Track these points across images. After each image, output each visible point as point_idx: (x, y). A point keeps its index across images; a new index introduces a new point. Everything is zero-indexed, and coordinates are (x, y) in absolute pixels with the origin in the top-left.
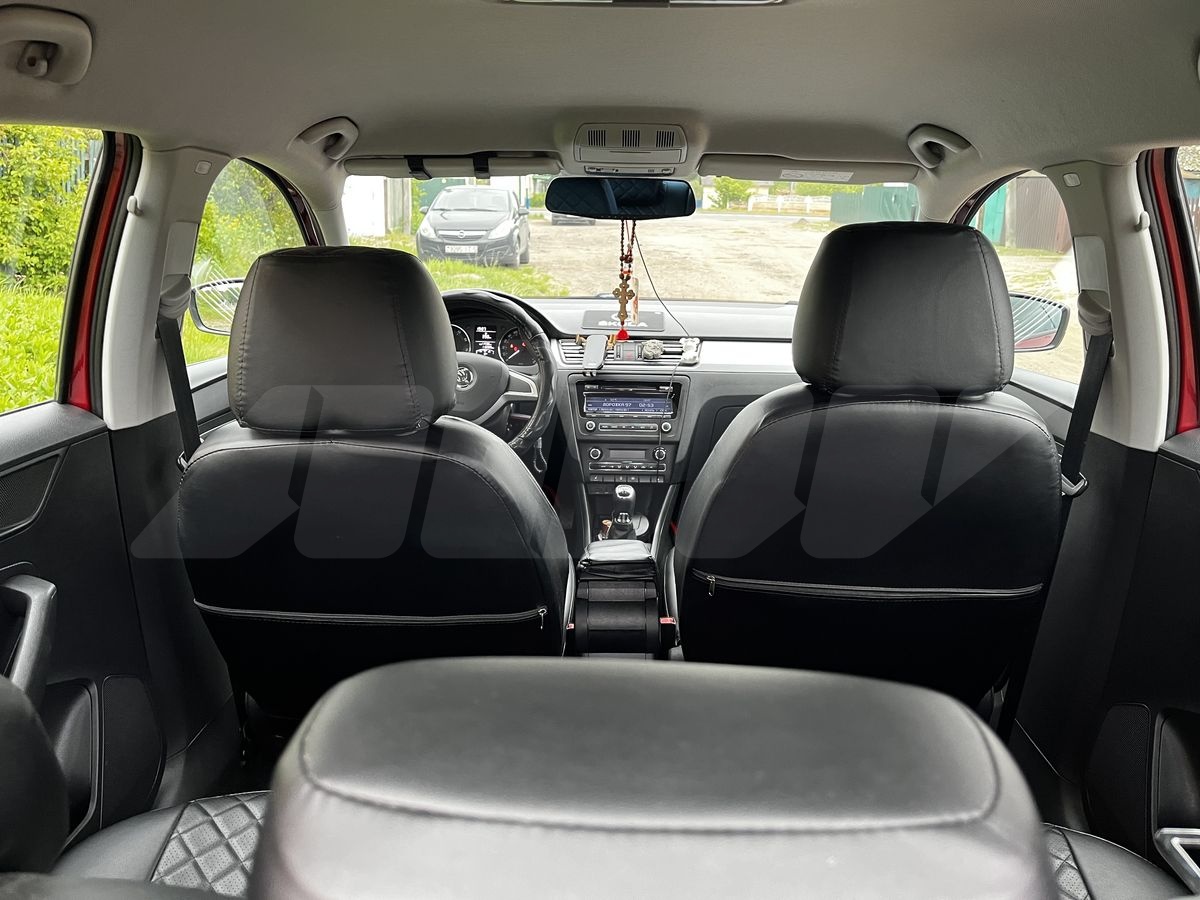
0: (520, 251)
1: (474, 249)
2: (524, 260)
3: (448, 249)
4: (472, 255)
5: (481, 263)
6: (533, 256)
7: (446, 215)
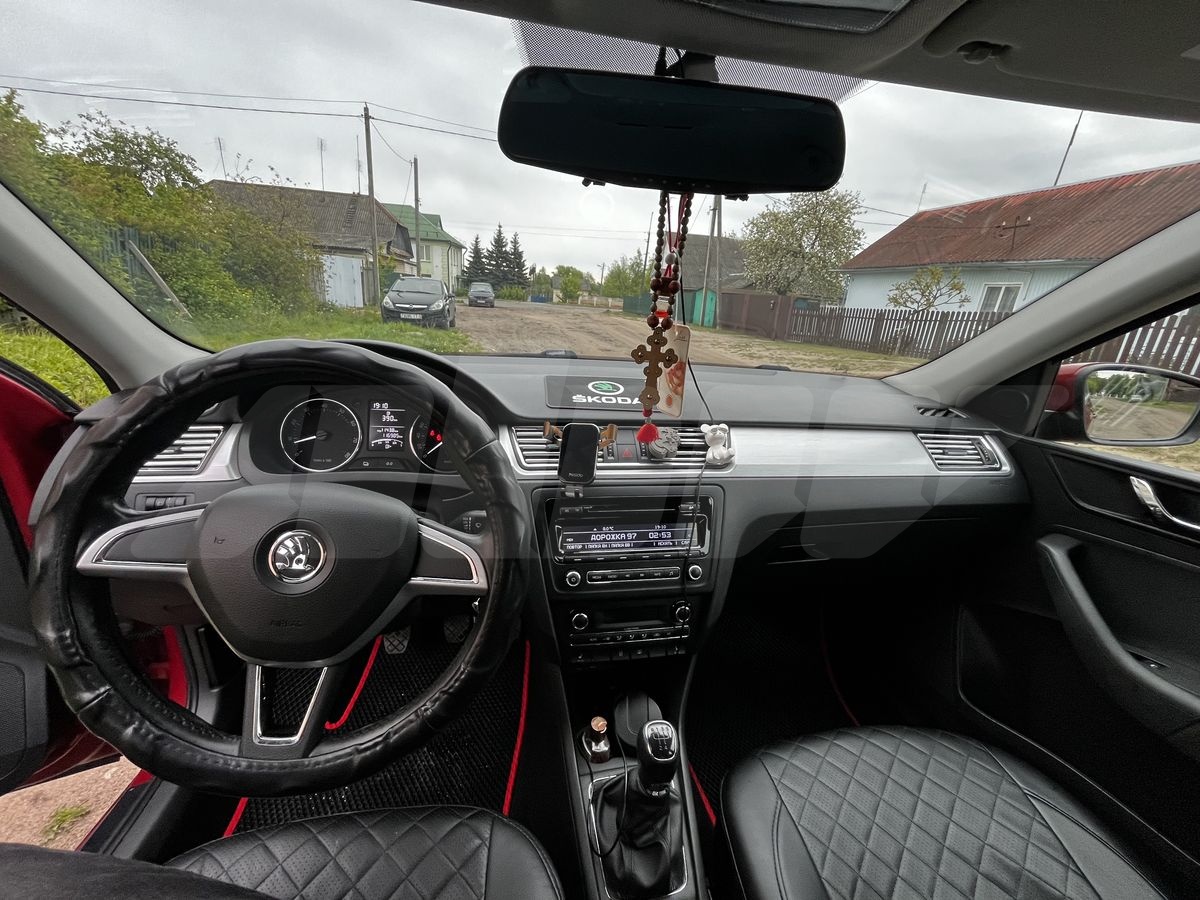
0: (449, 319)
1: (419, 317)
2: (452, 324)
3: (402, 316)
4: (419, 320)
5: (424, 326)
6: (458, 323)
7: (401, 294)
